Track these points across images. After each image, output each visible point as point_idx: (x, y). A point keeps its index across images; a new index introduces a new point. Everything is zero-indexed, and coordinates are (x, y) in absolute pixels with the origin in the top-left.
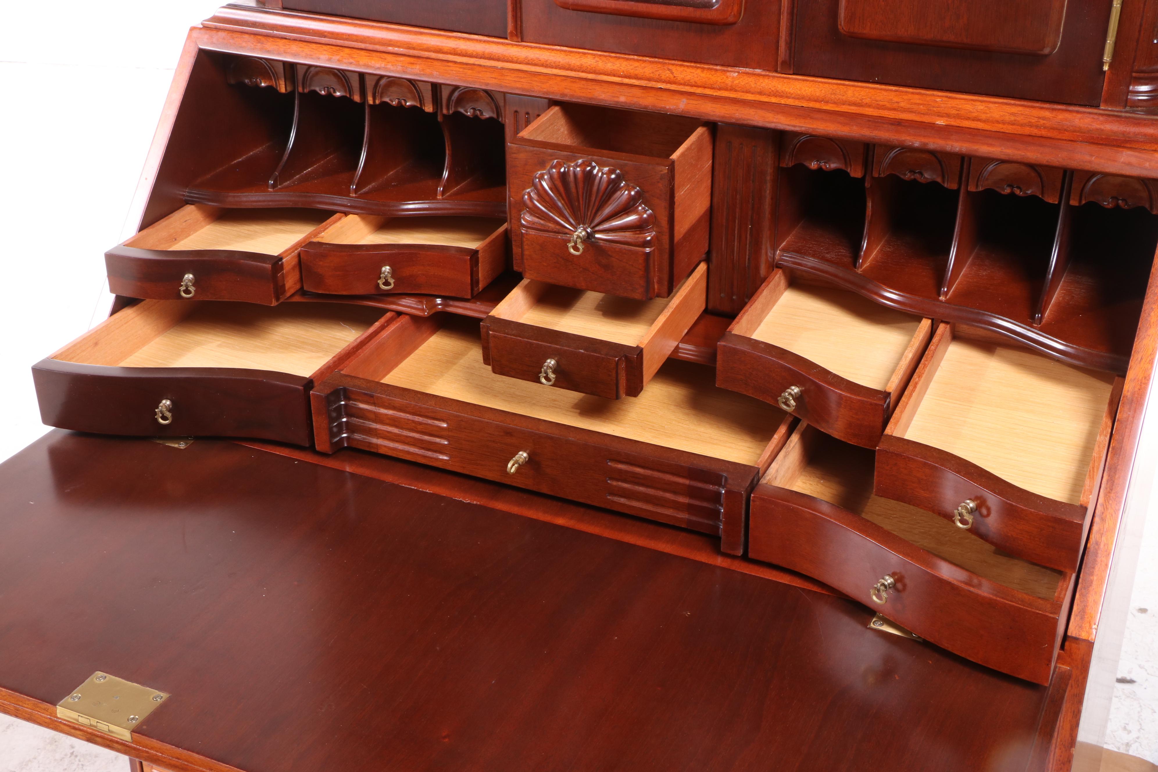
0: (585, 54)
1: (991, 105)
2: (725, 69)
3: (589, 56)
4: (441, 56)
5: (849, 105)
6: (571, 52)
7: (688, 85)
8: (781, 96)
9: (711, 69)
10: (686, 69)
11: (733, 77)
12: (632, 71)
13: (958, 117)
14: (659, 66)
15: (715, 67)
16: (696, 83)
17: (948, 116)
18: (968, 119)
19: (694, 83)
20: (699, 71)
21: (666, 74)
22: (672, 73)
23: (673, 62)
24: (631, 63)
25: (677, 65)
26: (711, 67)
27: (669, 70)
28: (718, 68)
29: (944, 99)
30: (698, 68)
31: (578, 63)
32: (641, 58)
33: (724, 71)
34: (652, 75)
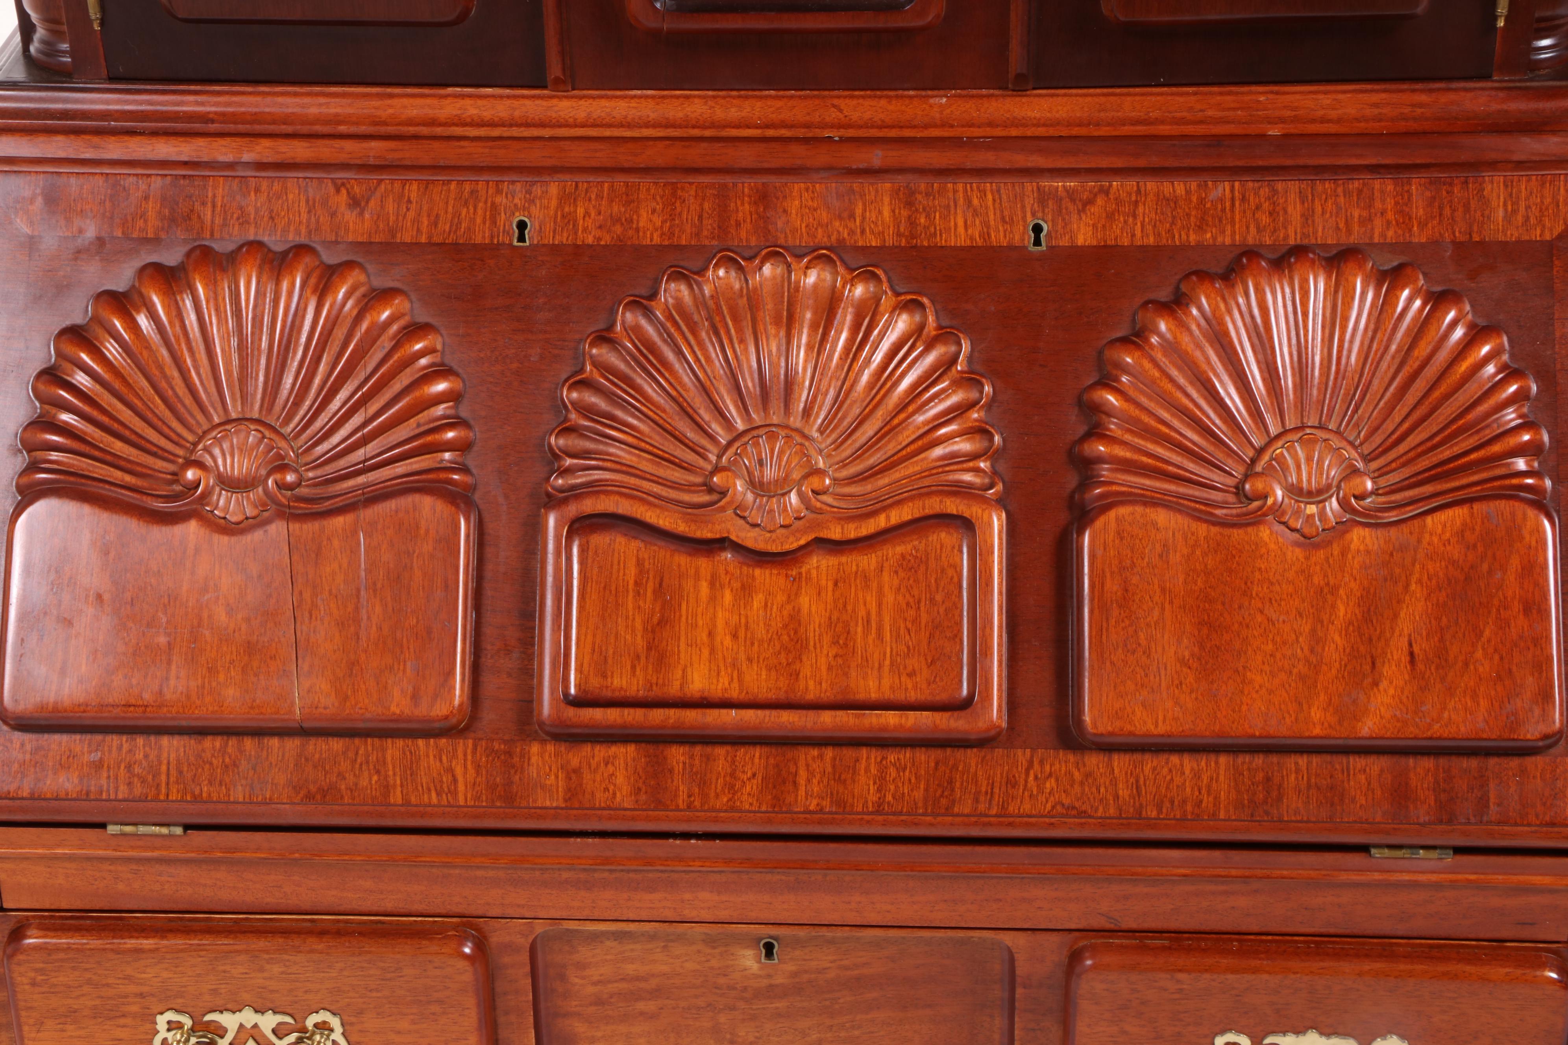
0: (687, 97)
1: (1341, 96)
2: (923, 93)
3: (696, 101)
4: (439, 131)
5: (1133, 125)
6: (663, 97)
7: (872, 127)
8: (1025, 125)
9: (902, 97)
10: (861, 101)
11: (941, 105)
12: (774, 116)
13: (1295, 119)
14: (817, 102)
15: (906, 93)
16: (883, 121)
17: (1282, 120)
18: (1313, 121)
19: (880, 123)
20: (883, 102)
21: (832, 115)
22: (841, 111)
23: (836, 93)
24: (769, 102)
25: (845, 97)
26: (900, 92)
27: (834, 106)
28: (911, 93)
29: (1271, 96)
30: (880, 97)
31: (680, 115)
32: (781, 93)
33: (924, 97)
34: (808, 118)
